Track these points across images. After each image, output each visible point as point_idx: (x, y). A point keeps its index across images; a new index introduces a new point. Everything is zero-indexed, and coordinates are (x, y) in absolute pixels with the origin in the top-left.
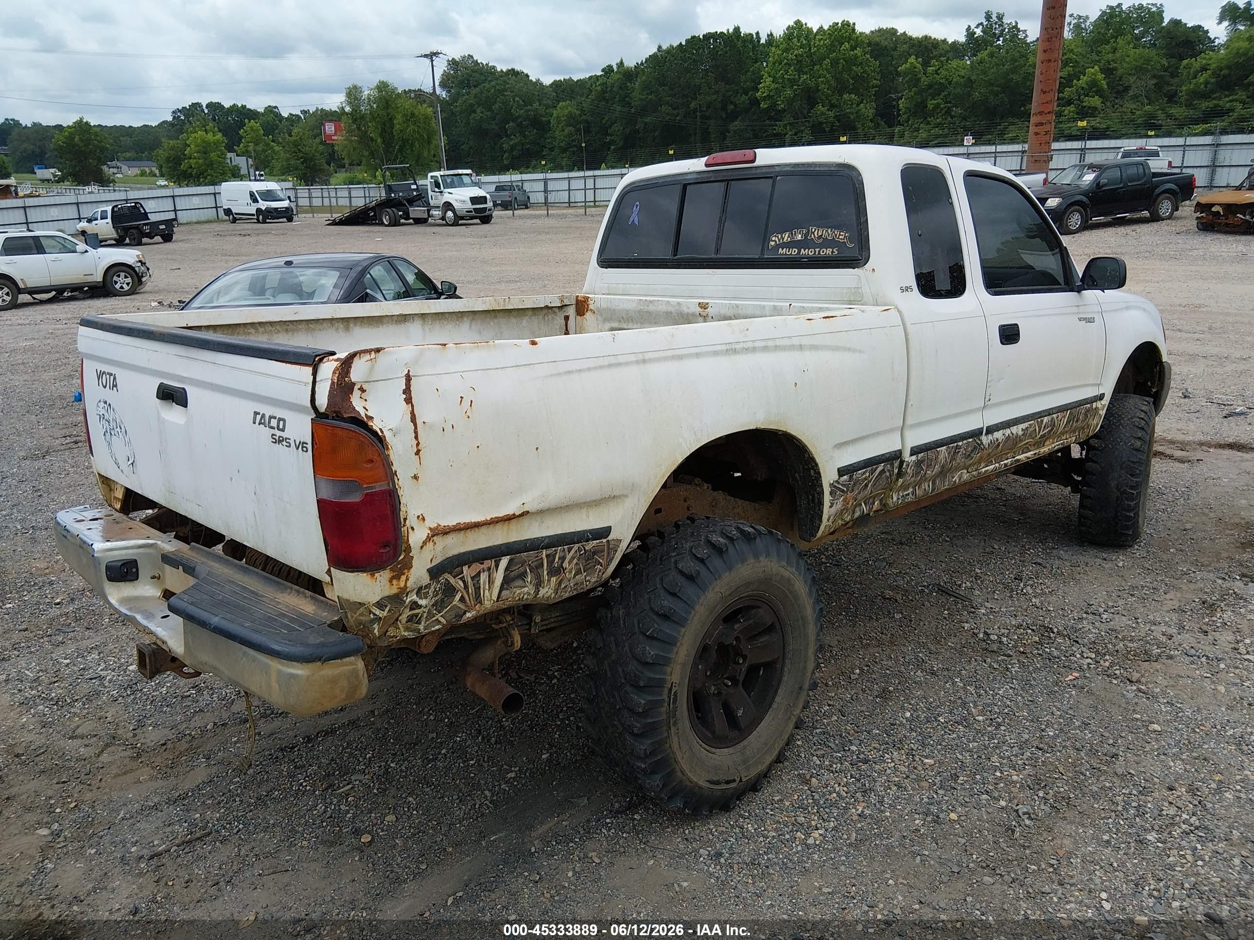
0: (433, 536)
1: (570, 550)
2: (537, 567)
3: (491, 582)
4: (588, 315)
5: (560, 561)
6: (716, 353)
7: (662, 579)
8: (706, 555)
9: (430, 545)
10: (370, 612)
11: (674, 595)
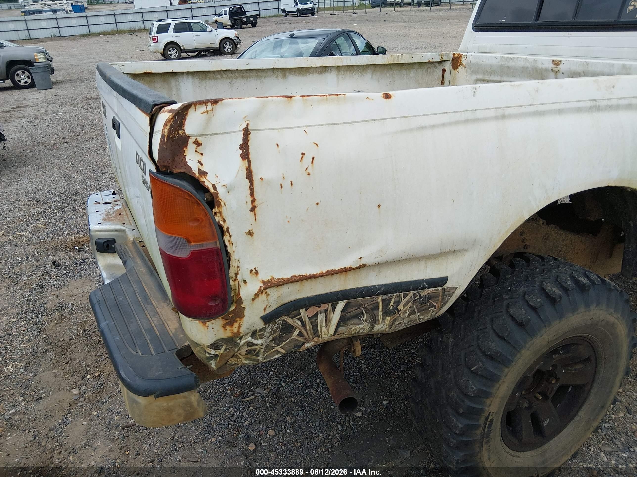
0: (265, 289)
1: (405, 296)
2: (373, 309)
3: (328, 321)
4: (460, 69)
5: (395, 305)
6: (579, 110)
7: (492, 320)
8: (539, 305)
9: (263, 297)
10: (206, 352)
11: (502, 338)
